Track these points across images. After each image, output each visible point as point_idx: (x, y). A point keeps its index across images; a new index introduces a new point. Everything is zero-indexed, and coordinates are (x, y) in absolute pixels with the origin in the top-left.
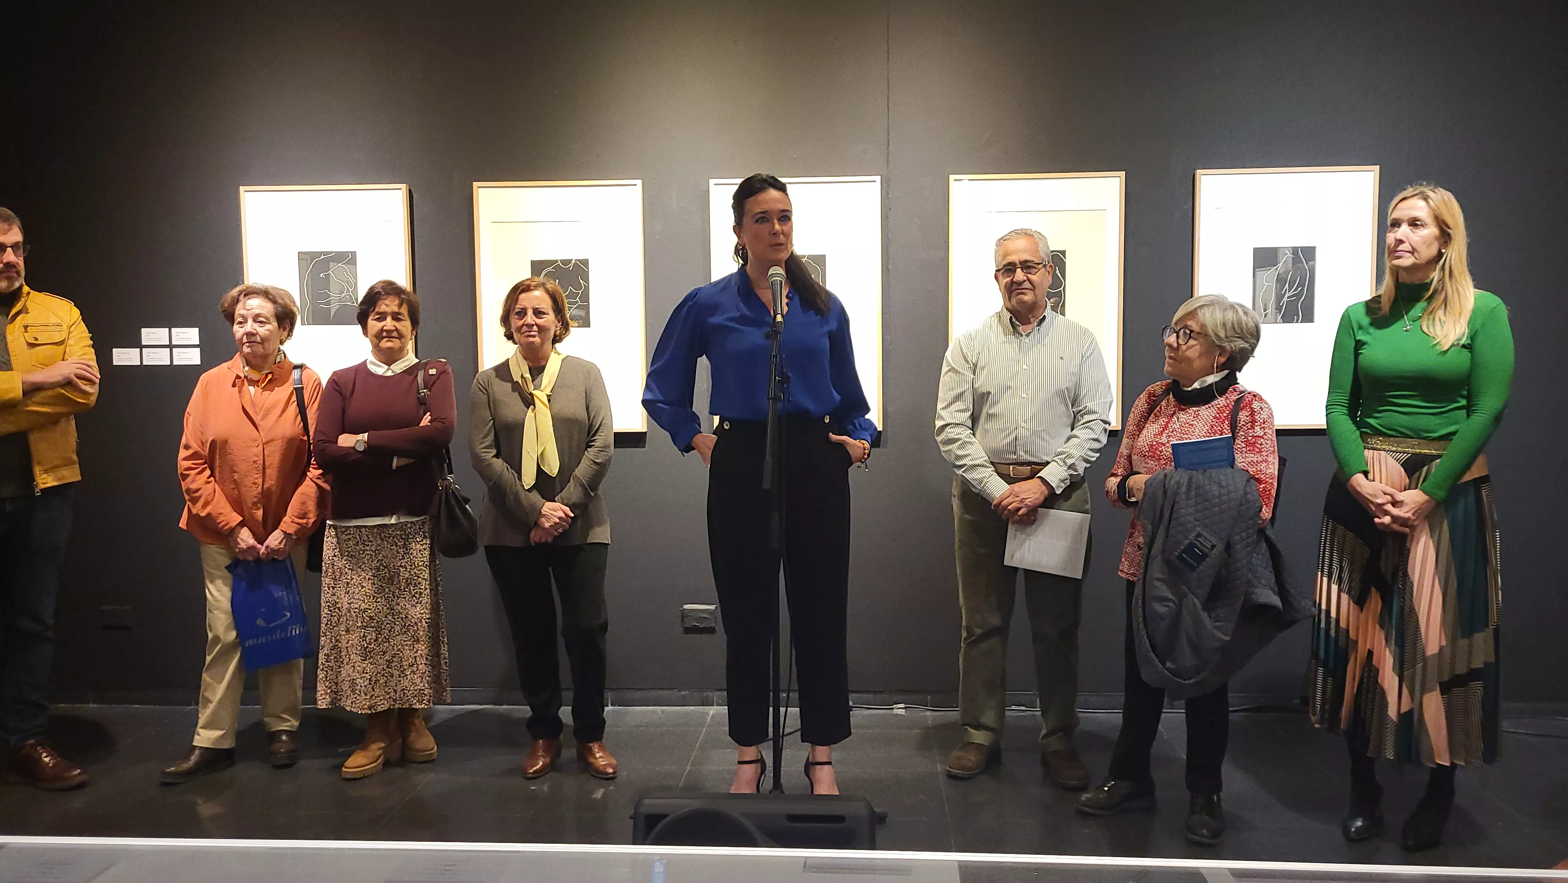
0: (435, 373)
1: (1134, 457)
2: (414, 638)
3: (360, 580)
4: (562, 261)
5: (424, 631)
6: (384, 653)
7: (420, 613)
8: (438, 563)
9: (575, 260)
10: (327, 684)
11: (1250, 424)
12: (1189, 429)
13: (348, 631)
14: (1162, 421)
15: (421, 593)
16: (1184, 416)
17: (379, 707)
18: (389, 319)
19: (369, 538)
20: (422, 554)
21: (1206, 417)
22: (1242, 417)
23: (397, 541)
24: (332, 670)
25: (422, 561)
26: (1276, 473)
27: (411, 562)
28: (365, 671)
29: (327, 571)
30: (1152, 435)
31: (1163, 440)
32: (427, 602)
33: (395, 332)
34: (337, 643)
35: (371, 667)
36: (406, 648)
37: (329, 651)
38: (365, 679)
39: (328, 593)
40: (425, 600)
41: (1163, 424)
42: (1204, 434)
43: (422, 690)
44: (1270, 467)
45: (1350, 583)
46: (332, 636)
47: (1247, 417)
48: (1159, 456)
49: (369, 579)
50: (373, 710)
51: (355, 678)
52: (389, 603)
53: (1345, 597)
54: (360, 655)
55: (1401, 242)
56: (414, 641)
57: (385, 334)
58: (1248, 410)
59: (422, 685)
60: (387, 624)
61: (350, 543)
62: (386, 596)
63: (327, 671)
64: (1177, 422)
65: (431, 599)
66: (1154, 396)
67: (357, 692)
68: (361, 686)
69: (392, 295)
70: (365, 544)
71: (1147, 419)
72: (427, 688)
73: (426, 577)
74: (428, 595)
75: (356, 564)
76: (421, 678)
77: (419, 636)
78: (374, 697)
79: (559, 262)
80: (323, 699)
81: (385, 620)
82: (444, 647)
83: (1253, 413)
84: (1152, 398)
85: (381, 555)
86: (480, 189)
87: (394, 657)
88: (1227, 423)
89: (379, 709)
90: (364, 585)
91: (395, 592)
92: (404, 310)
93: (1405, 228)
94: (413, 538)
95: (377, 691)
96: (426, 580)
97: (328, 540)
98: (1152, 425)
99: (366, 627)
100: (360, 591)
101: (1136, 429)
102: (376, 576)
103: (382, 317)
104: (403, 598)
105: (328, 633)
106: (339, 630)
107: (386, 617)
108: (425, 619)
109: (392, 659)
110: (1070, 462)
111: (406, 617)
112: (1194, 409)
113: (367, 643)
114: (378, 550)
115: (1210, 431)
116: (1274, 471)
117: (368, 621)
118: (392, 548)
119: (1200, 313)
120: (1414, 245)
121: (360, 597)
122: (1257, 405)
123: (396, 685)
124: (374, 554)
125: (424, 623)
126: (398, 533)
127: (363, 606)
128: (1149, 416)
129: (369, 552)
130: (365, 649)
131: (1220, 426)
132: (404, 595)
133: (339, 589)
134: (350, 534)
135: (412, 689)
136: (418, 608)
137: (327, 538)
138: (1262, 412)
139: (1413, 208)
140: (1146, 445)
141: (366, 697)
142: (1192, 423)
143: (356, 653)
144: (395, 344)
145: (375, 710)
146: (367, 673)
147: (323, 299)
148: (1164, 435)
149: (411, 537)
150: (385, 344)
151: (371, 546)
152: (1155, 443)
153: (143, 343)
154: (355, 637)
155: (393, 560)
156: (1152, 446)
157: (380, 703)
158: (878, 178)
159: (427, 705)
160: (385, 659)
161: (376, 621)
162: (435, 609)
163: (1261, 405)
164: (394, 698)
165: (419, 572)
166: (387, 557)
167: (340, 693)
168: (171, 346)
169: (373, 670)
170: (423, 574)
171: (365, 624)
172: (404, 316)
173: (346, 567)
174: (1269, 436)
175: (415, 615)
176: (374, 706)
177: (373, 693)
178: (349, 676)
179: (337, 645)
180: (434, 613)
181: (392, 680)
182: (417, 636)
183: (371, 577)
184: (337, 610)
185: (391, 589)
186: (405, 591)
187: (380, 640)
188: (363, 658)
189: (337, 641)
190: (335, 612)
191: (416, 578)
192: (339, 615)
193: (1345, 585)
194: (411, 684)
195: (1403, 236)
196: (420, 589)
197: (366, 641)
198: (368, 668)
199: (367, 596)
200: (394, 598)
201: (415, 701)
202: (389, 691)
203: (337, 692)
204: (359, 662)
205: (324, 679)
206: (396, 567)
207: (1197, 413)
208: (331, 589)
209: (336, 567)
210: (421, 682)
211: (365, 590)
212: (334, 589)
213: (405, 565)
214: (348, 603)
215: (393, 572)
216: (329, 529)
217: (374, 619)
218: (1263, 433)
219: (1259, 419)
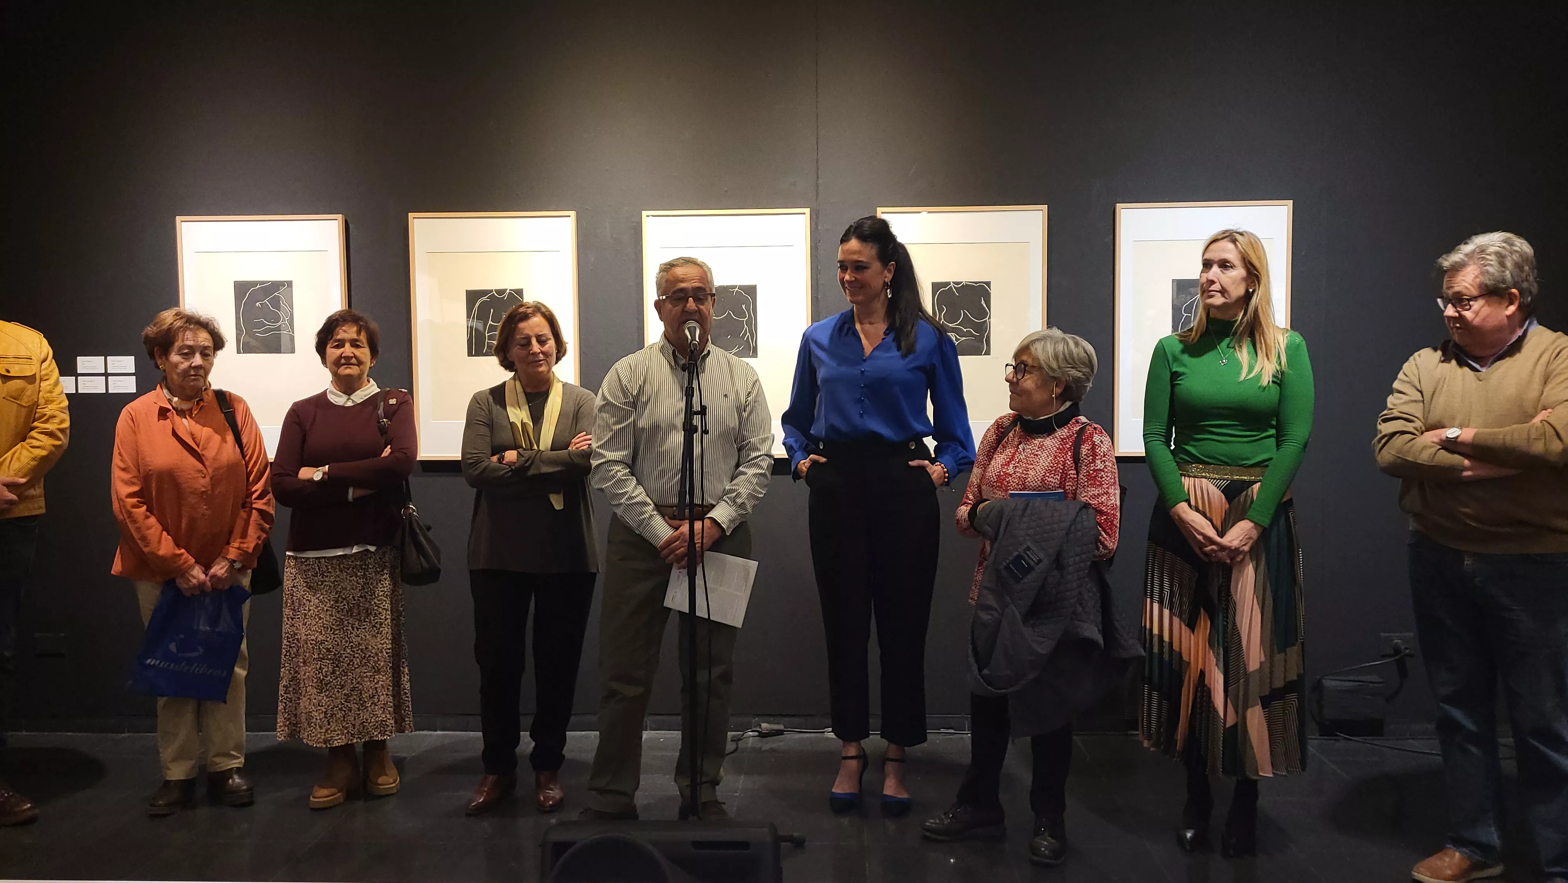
0: (395, 403)
1: (983, 487)
2: (374, 668)
3: (318, 612)
4: (497, 291)
5: (385, 661)
6: (343, 687)
7: (381, 643)
8: (401, 592)
9: (510, 290)
10: (286, 716)
11: (1091, 457)
12: (1033, 459)
13: (304, 662)
14: (1009, 451)
15: (381, 624)
16: (1030, 447)
17: (335, 742)
18: (347, 345)
19: (328, 569)
20: (382, 584)
21: (1050, 447)
22: (1084, 450)
23: (357, 572)
24: (291, 702)
25: (382, 591)
26: (1118, 503)
27: (371, 593)
28: (321, 704)
29: (286, 602)
30: (1000, 466)
31: (1010, 471)
32: (387, 633)
33: (354, 359)
34: (296, 675)
35: (327, 700)
36: (366, 679)
37: (288, 682)
38: (321, 711)
39: (287, 624)
40: (387, 630)
41: (1010, 454)
42: (1048, 464)
43: (384, 721)
44: (1111, 498)
45: (1181, 606)
46: (290, 667)
47: (1089, 450)
48: (1007, 487)
49: (327, 610)
50: (328, 744)
51: (311, 710)
52: (347, 636)
53: (1176, 620)
54: (316, 688)
55: (1212, 282)
56: (375, 672)
57: (343, 361)
58: (1090, 443)
59: (384, 716)
60: (346, 657)
61: (310, 573)
62: (345, 629)
63: (285, 703)
64: (1022, 453)
65: (392, 630)
66: (1002, 428)
67: (312, 724)
68: (317, 719)
69: (350, 321)
70: (324, 575)
71: (995, 449)
72: (389, 719)
73: (386, 607)
74: (389, 625)
75: (314, 596)
76: (382, 709)
77: (380, 667)
78: (329, 732)
79: (494, 292)
80: (282, 731)
81: (344, 654)
82: (404, 677)
83: (1094, 447)
84: (1000, 429)
85: (340, 587)
86: (415, 219)
87: (353, 691)
88: (1070, 454)
89: (336, 744)
90: (322, 617)
91: (355, 624)
92: (363, 337)
93: (1215, 269)
94: (373, 568)
95: (333, 725)
96: (386, 610)
97: (287, 570)
98: (1000, 455)
99: (323, 659)
100: (317, 622)
101: (986, 459)
102: (334, 608)
103: (341, 344)
104: (363, 629)
105: (286, 665)
106: (298, 661)
107: (344, 650)
108: (385, 650)
109: (350, 693)
110: (739, 501)
111: (366, 648)
112: (1040, 440)
113: (323, 676)
114: (337, 582)
115: (1053, 462)
116: (1116, 501)
117: (324, 653)
118: (352, 578)
119: (1032, 349)
120: (1224, 286)
121: (317, 629)
122: (1098, 439)
123: (355, 720)
124: (333, 585)
125: (385, 654)
126: (358, 563)
127: (321, 638)
128: (998, 447)
129: (327, 583)
130: (321, 682)
131: (1063, 456)
132: (364, 625)
133: (298, 620)
134: (309, 565)
135: (373, 720)
136: (378, 638)
137: (287, 568)
138: (1102, 445)
139: (1224, 250)
140: (994, 475)
141: (322, 731)
142: (1037, 453)
143: (312, 686)
144: (353, 371)
145: (330, 744)
146: (322, 706)
147: (258, 328)
148: (1011, 466)
149: (370, 566)
150: (344, 371)
151: (330, 577)
152: (1002, 473)
153: (79, 372)
154: (312, 670)
155: (353, 591)
156: (999, 476)
157: (336, 738)
158: (807, 211)
159: (389, 736)
160: (344, 692)
161: (333, 653)
162: (396, 639)
163: (1101, 438)
164: (353, 732)
165: (380, 602)
166: (346, 588)
167: (299, 726)
168: (106, 375)
169: (328, 703)
170: (384, 604)
171: (321, 656)
172: (363, 344)
173: (304, 598)
174: (1109, 468)
175: (376, 645)
176: (330, 740)
177: (329, 727)
178: (306, 709)
179: (296, 677)
180: (395, 643)
181: (350, 714)
182: (377, 667)
183: (329, 609)
184: (295, 641)
185: (350, 622)
186: (365, 622)
187: (338, 673)
188: (318, 691)
189: (296, 672)
190: (294, 643)
191: (376, 608)
192: (298, 647)
193: (1176, 610)
194: (372, 715)
195: (1215, 276)
196: (380, 619)
197: (322, 673)
198: (323, 701)
199: (324, 628)
200: (353, 630)
201: (375, 733)
202: (347, 726)
203: (297, 723)
204: (315, 694)
205: (283, 711)
206: (356, 598)
207: (1041, 444)
208: (290, 620)
209: (295, 598)
210: (383, 713)
211: (323, 622)
212: (293, 620)
213: (365, 595)
214: (305, 635)
215: (352, 604)
216: (288, 560)
217: (331, 652)
218: (1103, 466)
219: (1100, 452)
